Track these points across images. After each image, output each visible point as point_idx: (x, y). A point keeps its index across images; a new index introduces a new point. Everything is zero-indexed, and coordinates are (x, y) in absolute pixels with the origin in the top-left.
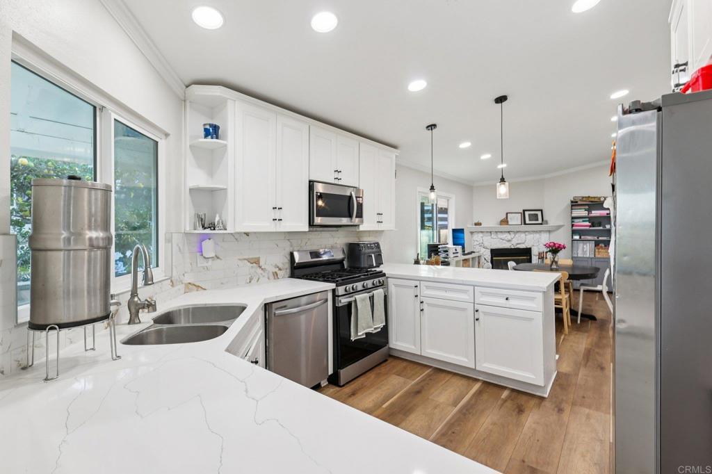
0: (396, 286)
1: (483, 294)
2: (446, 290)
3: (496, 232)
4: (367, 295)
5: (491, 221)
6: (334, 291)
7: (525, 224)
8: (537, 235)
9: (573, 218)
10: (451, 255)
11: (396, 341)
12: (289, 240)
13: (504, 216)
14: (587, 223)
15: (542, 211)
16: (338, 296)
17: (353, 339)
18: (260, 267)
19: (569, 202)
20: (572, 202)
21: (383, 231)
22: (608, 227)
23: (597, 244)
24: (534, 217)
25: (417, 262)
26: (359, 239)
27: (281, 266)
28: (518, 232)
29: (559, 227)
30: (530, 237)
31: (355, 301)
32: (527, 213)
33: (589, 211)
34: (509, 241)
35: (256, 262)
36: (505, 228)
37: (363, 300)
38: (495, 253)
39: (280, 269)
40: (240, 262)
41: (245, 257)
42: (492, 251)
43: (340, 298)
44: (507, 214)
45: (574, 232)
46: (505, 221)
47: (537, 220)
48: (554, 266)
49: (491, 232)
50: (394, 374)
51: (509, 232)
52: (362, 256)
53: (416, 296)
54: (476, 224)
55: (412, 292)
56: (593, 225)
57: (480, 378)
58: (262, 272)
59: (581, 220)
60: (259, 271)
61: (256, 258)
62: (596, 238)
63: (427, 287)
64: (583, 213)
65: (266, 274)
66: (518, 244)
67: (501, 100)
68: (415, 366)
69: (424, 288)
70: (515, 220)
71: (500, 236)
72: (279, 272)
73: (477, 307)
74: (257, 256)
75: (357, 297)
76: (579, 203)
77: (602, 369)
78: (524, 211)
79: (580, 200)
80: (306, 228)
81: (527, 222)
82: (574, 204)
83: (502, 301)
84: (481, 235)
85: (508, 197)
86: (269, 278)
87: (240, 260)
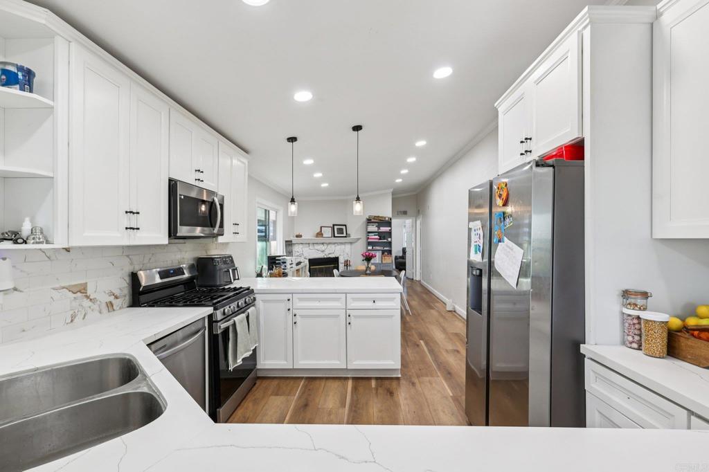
0: (264, 301)
1: (355, 300)
2: (319, 300)
3: (313, 244)
4: (243, 316)
5: (309, 235)
7: (334, 237)
8: (343, 246)
9: (369, 232)
10: (288, 266)
11: (265, 359)
12: (128, 256)
13: (319, 230)
14: (377, 237)
15: (346, 226)
16: (217, 322)
17: (231, 368)
18: (88, 297)
19: (365, 220)
20: (368, 220)
21: (227, 243)
22: (389, 239)
23: (383, 252)
24: (340, 231)
25: (260, 275)
26: (207, 252)
27: (117, 292)
28: (330, 243)
29: (358, 239)
30: (338, 247)
31: (234, 325)
32: (336, 227)
33: (379, 227)
34: (323, 251)
35: (82, 290)
36: (320, 240)
37: (241, 321)
38: (312, 262)
39: (116, 297)
40: (56, 294)
41: (63, 285)
42: (310, 260)
43: (219, 324)
44: (321, 227)
45: (369, 244)
46: (320, 234)
47: (343, 233)
48: (368, 272)
49: (309, 244)
50: (271, 395)
51: (323, 244)
52: (218, 272)
53: (289, 310)
54: (297, 236)
55: (282, 307)
56: (380, 239)
57: (349, 376)
58: (90, 304)
59: (373, 234)
60: (86, 303)
61: (81, 284)
62: (382, 248)
63: (301, 300)
64: (373, 228)
65: (96, 307)
66: (330, 254)
68: (288, 381)
69: (297, 300)
70: (327, 232)
71: (317, 247)
72: (114, 302)
73: (348, 312)
74: (84, 282)
75: (235, 319)
76: (373, 220)
77: (418, 346)
78: (334, 225)
79: (374, 219)
80: (164, 240)
81: (336, 235)
82: (369, 221)
83: (370, 304)
84: (301, 246)
86: (100, 313)
87: (54, 289)
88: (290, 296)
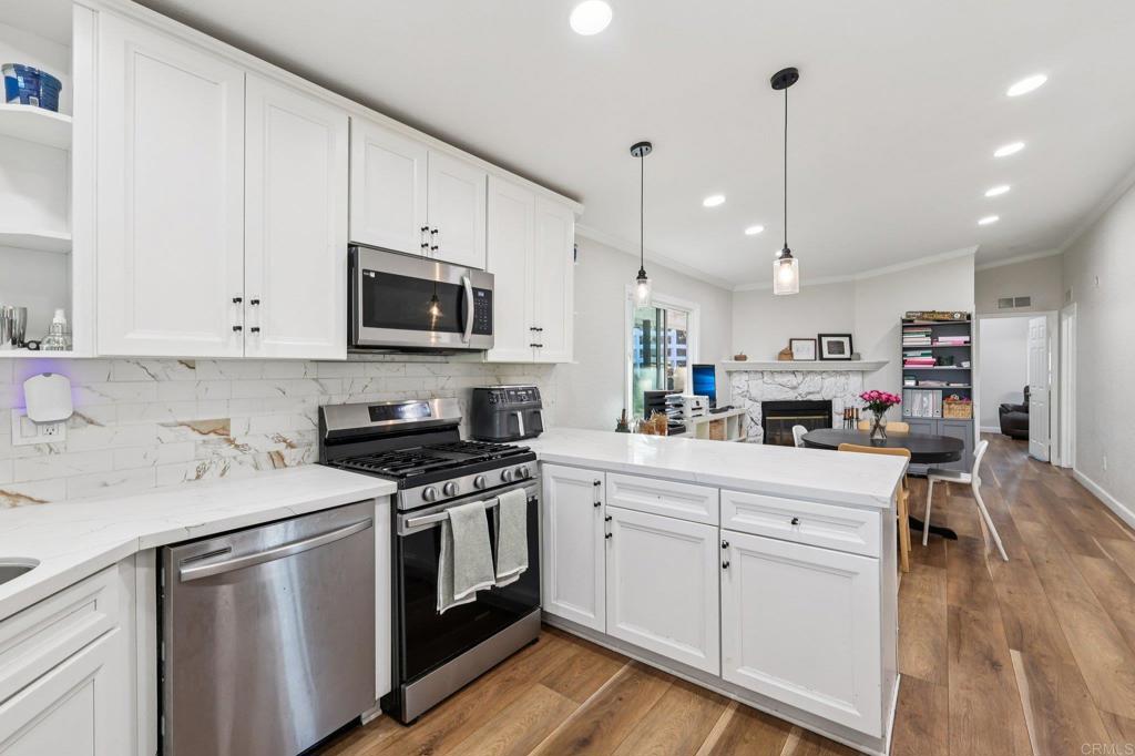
0: (558, 479)
1: (741, 507)
2: (659, 494)
3: (772, 372)
4: (480, 506)
5: (762, 352)
6: (394, 498)
7: (822, 358)
8: (842, 379)
9: (905, 349)
10: (688, 413)
11: (557, 598)
12: (316, 380)
13: (786, 345)
14: (930, 359)
15: (850, 336)
16: (403, 512)
17: (441, 608)
18: (231, 442)
19: (899, 322)
20: (904, 321)
22: (966, 365)
23: (946, 394)
24: (836, 347)
25: (622, 427)
27: (292, 437)
28: (809, 372)
29: (880, 365)
30: (830, 381)
31: (449, 521)
32: (825, 341)
33: (934, 337)
34: (794, 388)
35: (221, 429)
36: (787, 364)
37: (470, 517)
38: (770, 408)
39: (291, 446)
40: (166, 434)
41: (180, 420)
42: (765, 405)
43: (405, 517)
44: (791, 340)
45: (906, 374)
46: (787, 354)
47: (843, 353)
48: (878, 436)
49: (762, 372)
50: (540, 682)
51: (794, 372)
52: (498, 414)
53: (597, 505)
54: (737, 358)
55: (590, 495)
56: (939, 363)
57: (732, 696)
58: (236, 452)
59: (919, 353)
60: (228, 450)
61: (217, 421)
62: (944, 385)
63: (621, 486)
64: (922, 340)
65: (248, 458)
66: (810, 393)
67: (785, 79)
68: (595, 657)
69: (615, 487)
70: (805, 351)
71: (779, 379)
72: (287, 453)
73: (726, 536)
74: (222, 416)
75: (449, 510)
76: (917, 322)
77: (995, 666)
78: (820, 336)
79: (918, 318)
80: (341, 353)
81: (826, 355)
82: (908, 324)
83: (784, 526)
84: (745, 377)
85: (797, 291)
86: (257, 468)
87: (163, 425)
88: (599, 476)
